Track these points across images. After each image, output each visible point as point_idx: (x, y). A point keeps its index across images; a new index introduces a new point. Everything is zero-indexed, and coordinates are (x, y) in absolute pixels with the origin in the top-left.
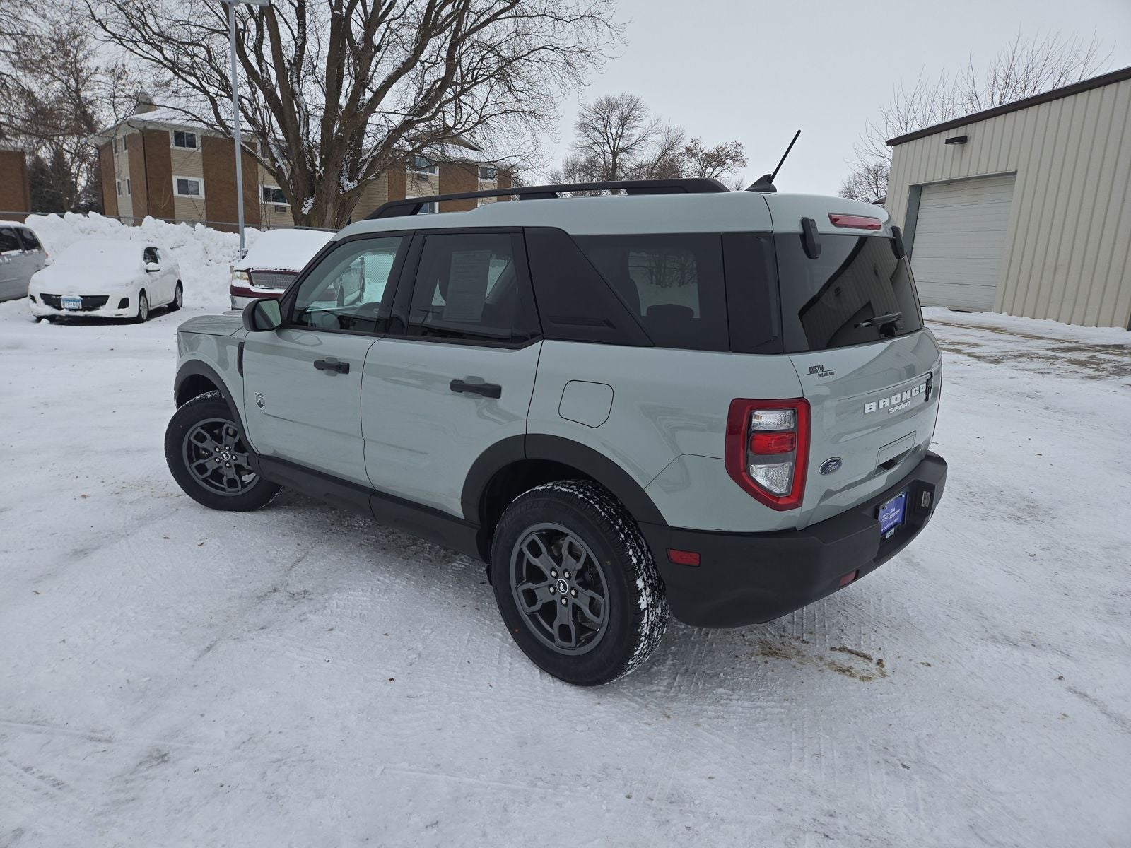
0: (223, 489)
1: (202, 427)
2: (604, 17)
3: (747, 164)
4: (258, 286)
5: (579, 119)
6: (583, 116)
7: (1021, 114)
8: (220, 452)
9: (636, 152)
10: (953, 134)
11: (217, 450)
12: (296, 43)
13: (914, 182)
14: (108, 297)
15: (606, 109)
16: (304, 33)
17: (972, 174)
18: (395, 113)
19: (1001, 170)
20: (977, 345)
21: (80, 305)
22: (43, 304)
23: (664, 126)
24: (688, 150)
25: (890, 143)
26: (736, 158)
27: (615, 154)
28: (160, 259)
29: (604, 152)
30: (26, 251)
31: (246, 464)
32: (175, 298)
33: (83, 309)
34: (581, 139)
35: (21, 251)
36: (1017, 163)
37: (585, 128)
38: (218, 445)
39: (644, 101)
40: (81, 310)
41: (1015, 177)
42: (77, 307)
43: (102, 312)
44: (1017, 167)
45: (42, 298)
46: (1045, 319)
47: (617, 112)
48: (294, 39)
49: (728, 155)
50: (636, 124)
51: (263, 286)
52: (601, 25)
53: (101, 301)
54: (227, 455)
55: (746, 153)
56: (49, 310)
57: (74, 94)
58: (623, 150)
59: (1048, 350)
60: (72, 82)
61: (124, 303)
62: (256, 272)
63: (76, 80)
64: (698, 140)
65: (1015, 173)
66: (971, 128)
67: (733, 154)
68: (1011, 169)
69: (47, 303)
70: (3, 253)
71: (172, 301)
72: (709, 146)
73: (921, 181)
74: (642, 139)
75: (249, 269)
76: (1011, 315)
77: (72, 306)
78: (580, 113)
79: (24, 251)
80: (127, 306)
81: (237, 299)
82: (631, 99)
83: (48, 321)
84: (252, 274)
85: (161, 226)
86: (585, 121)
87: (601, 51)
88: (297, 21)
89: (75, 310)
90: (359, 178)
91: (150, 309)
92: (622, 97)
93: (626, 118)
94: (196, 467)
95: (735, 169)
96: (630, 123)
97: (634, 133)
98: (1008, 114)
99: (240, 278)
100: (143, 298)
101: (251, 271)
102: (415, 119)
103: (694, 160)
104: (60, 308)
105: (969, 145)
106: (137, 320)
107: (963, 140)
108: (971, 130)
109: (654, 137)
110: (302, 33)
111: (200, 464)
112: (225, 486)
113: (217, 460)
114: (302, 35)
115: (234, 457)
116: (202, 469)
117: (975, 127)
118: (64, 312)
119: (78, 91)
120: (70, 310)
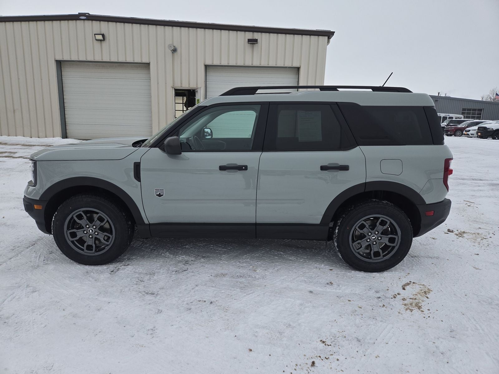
0: (83, 250)
1: (83, 212)
8: (89, 228)
11: (88, 226)
31: (103, 239)
38: (89, 223)
54: (92, 231)
94: (70, 233)
111: (74, 232)
112: (85, 248)
113: (85, 232)
115: (96, 233)
116: (73, 235)
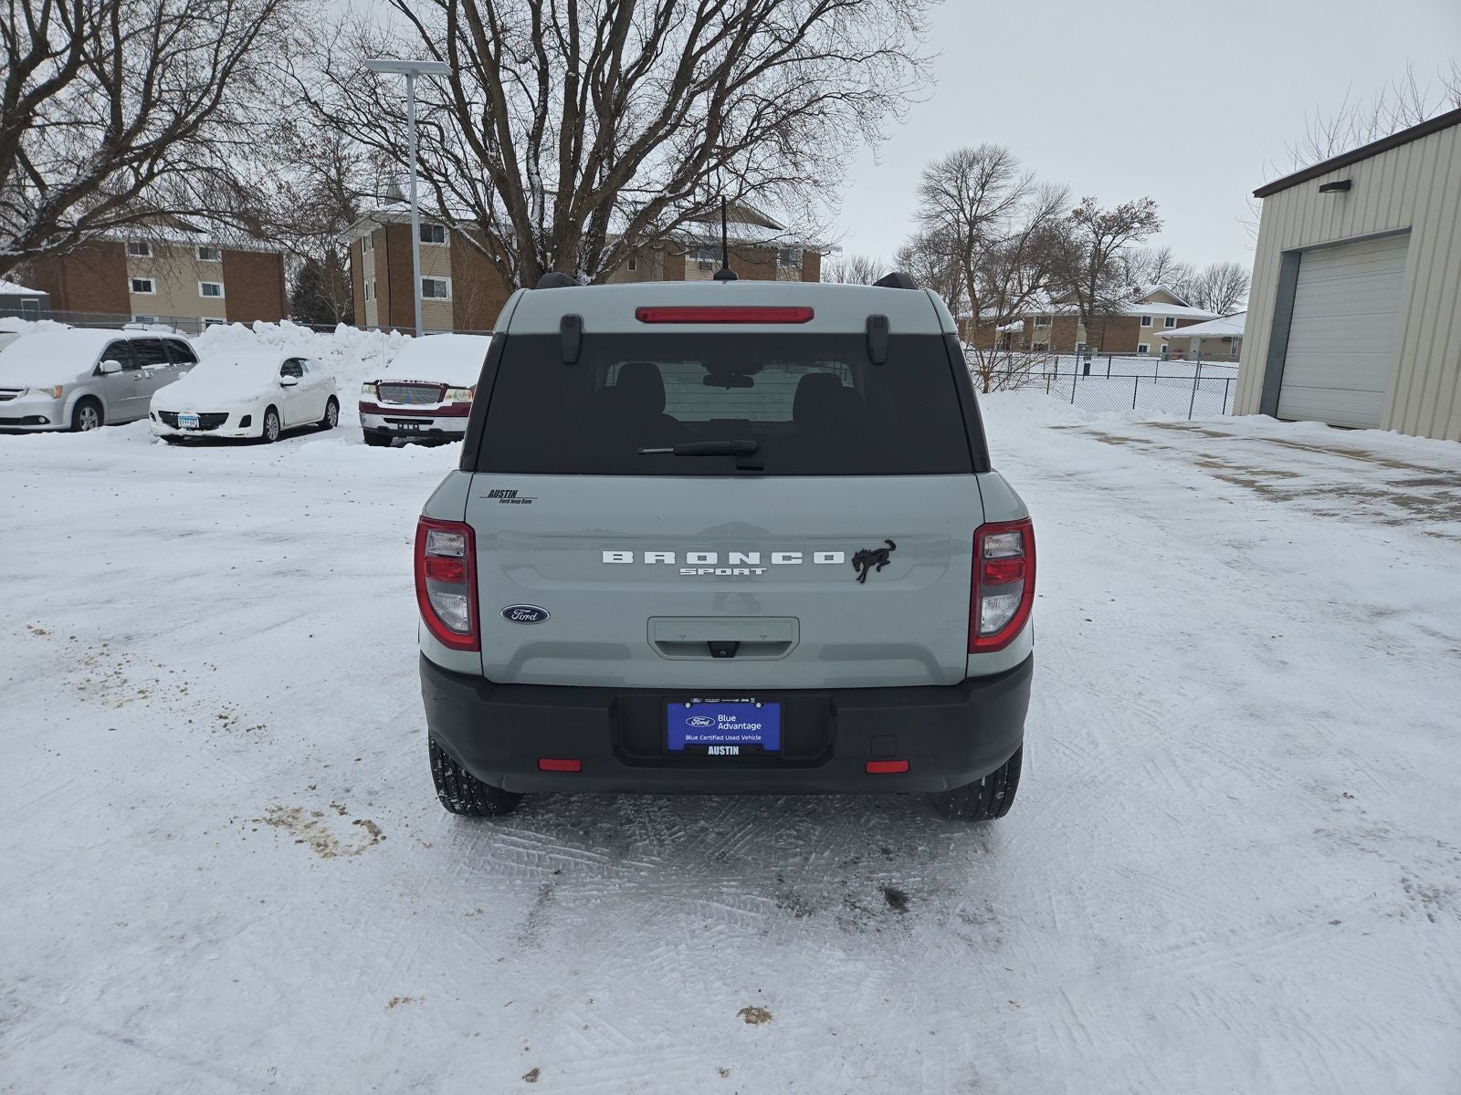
2: (905, 50)
3: (1162, 228)
4: (386, 401)
5: (924, 182)
6: (929, 177)
7: (1418, 145)
9: (1002, 219)
10: (1334, 177)
12: (536, 114)
13: (1287, 248)
14: (228, 414)
15: (961, 166)
16: (545, 102)
17: (1357, 233)
18: (638, 190)
19: (1393, 226)
20: (1293, 475)
21: (197, 423)
22: (161, 423)
23: (1041, 183)
24: (1077, 213)
25: (1258, 193)
26: (1148, 220)
27: (972, 223)
28: (307, 371)
29: (958, 221)
30: (175, 365)
32: (326, 415)
33: (201, 428)
34: (927, 206)
35: (168, 364)
36: (1412, 215)
37: (933, 191)
39: (1012, 153)
40: (198, 429)
41: (1409, 237)
42: (194, 426)
43: (221, 431)
44: (1412, 221)
45: (160, 416)
46: (1444, 439)
47: (977, 169)
48: (534, 109)
49: (1134, 217)
50: (1001, 182)
51: (391, 401)
52: (900, 60)
53: (220, 419)
55: (1160, 214)
56: (167, 430)
57: (334, 186)
58: (985, 218)
59: (1388, 483)
60: (333, 172)
61: (246, 421)
62: (383, 385)
63: (338, 170)
64: (1092, 199)
65: (1409, 230)
66: (1355, 168)
67: (1143, 216)
68: (1404, 224)
69: (165, 421)
70: (143, 367)
71: (322, 419)
72: (1107, 206)
73: (1296, 246)
74: (1010, 202)
75: (377, 381)
76: (1402, 433)
77: (189, 425)
78: (925, 173)
79: (171, 364)
80: (249, 425)
81: (367, 416)
82: (995, 150)
83: (165, 442)
84: (380, 387)
85: (354, 334)
86: (933, 183)
87: (904, 95)
88: (538, 87)
89: (193, 429)
90: (599, 270)
91: (283, 428)
92: (983, 148)
93: (989, 176)
95: (1144, 236)
96: (993, 183)
97: (996, 197)
98: (1402, 147)
99: (369, 392)
100: (272, 416)
101: (379, 383)
102: (668, 195)
103: (1086, 227)
104: (178, 428)
105: (1353, 193)
106: (263, 440)
107: (1345, 186)
108: (1358, 172)
109: (1025, 199)
110: (543, 101)
114: (542, 103)
117: (1361, 168)
118: (181, 432)
119: (339, 182)
120: (188, 429)
